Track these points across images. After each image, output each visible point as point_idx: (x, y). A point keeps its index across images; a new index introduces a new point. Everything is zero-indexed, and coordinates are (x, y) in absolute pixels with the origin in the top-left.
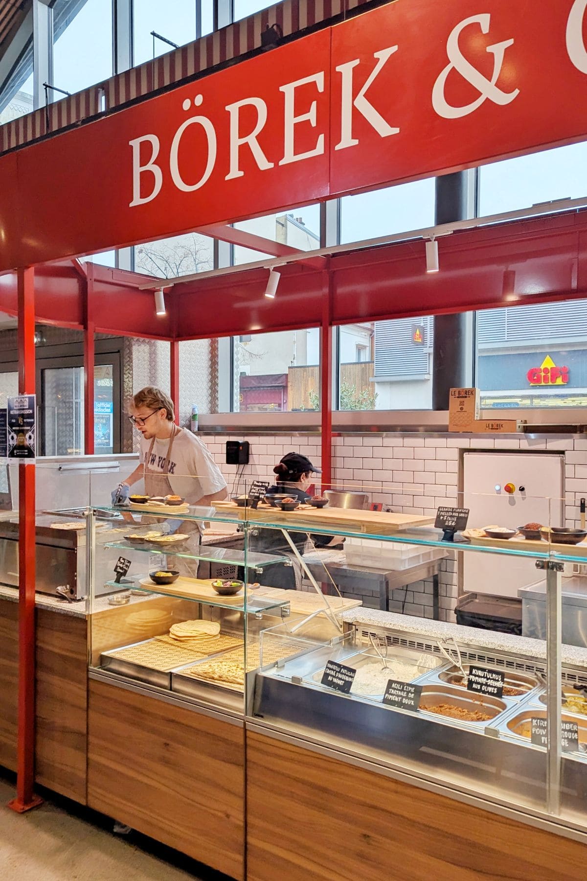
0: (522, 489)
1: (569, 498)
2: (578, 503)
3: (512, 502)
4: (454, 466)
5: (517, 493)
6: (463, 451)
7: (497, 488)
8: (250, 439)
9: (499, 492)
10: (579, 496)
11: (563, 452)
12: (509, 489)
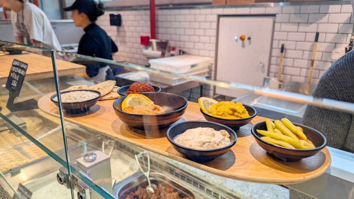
0: (249, 39)
1: (275, 44)
2: (280, 47)
3: (243, 46)
4: (214, 25)
5: (246, 41)
6: (220, 16)
7: (236, 38)
8: (122, 13)
9: (237, 40)
10: (281, 43)
11: (274, 15)
12: (242, 39)
